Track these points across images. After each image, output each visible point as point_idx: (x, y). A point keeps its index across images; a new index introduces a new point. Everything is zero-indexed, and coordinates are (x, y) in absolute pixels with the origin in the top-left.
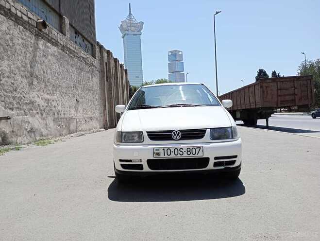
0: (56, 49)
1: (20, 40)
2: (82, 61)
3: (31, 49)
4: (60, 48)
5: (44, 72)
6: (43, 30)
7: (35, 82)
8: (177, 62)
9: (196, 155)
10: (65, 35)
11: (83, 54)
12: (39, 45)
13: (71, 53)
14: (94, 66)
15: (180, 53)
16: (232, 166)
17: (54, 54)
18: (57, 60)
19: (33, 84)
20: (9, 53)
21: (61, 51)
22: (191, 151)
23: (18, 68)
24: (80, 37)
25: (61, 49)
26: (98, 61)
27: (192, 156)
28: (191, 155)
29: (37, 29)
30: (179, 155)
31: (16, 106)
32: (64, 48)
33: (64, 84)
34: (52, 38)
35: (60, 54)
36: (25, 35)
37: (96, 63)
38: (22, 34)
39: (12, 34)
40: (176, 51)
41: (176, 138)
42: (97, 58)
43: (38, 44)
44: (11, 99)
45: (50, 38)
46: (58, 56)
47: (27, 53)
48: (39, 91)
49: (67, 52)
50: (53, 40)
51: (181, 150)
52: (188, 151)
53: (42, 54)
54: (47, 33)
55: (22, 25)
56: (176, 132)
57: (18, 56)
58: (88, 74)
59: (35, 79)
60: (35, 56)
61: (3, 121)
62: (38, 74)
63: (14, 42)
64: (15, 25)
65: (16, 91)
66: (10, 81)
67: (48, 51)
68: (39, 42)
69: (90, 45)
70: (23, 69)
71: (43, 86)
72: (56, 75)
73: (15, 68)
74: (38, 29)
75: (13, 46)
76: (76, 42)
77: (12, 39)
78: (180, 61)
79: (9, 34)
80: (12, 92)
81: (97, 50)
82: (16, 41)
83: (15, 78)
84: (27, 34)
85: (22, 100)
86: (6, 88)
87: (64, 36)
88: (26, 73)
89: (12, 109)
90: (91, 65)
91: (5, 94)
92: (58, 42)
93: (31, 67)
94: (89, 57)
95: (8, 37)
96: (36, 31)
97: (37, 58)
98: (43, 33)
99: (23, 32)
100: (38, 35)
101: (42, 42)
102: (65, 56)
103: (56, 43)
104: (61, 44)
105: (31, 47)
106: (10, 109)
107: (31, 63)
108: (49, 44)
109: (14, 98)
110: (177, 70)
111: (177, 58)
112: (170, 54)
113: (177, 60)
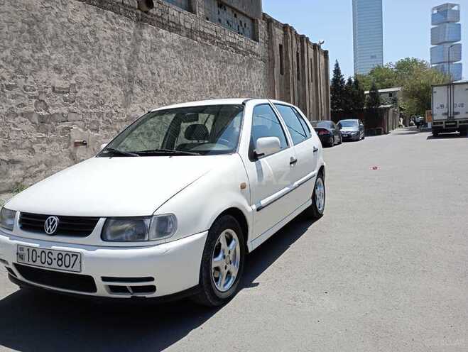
0: (175, 36)
1: (109, 31)
2: (227, 49)
3: (129, 43)
4: (184, 34)
5: (153, 74)
6: (151, 11)
7: (137, 89)
8: (447, 25)
9: (70, 268)
10: (195, 13)
11: (231, 37)
12: (144, 35)
13: (206, 39)
14: (254, 53)
15: (455, 8)
16: (148, 296)
17: (173, 45)
18: (179, 52)
19: (132, 93)
20: (89, 52)
21: (186, 38)
22: (63, 260)
23: (106, 72)
24: (229, 10)
25: (187, 36)
26: (263, 45)
27: (63, 269)
28: (63, 267)
29: (139, 12)
30: (46, 265)
31: (102, 125)
32: (191, 33)
33: (191, 87)
34: (169, 21)
35: (183, 42)
36: (118, 23)
37: (258, 48)
38: (111, 22)
39: (94, 25)
40: (447, 4)
41: (49, 231)
42: (260, 40)
43: (141, 35)
44: (95, 117)
45: (164, 22)
46: (179, 47)
47: (122, 49)
48: (143, 101)
49: (199, 38)
50: (171, 24)
51: (50, 254)
52: (59, 259)
53: (149, 48)
54: (160, 15)
55: (112, 10)
56: (52, 219)
57: (104, 55)
58: (241, 68)
59: (136, 86)
60: (136, 52)
61: (81, 146)
62: (141, 77)
63: (97, 36)
64: (98, 12)
65: (102, 105)
66: (91, 92)
67: (161, 41)
68: (145, 31)
69: (248, 22)
70: (114, 73)
71: (152, 93)
72: (177, 75)
73: (100, 73)
74: (142, 11)
75: (96, 42)
76: (220, 20)
77: (93, 33)
78: (454, 22)
79: (88, 26)
80: (95, 107)
81: (262, 27)
82: (100, 35)
83: (101, 87)
84: (121, 21)
85: (114, 117)
86: (85, 102)
87: (191, 15)
88: (121, 78)
89: (97, 130)
90: (248, 51)
91: (84, 110)
92: (181, 26)
93: (129, 69)
94: (244, 41)
95: (86, 30)
96: (137, 14)
97: (140, 55)
98: (152, 15)
99: (113, 20)
100: (141, 20)
101: (149, 30)
102: (195, 46)
103: (176, 28)
104: (186, 28)
105: (129, 40)
106: (92, 130)
107: (129, 62)
108: (162, 31)
109: (100, 115)
110: (446, 40)
111: (449, 18)
112: (435, 12)
113: (448, 22)
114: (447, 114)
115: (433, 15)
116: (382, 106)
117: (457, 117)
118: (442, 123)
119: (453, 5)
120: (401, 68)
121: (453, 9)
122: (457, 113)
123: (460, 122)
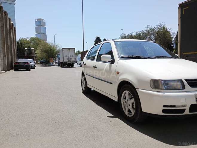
15: (44, 21)
40: (41, 19)
110: (41, 32)
111: (42, 24)
112: (37, 21)
113: (42, 26)
114: (68, 59)
115: (36, 21)
116: (33, 55)
117: (71, 60)
118: (66, 62)
119: (43, 20)
120: (32, 40)
121: (43, 21)
122: (71, 59)
123: (72, 62)
